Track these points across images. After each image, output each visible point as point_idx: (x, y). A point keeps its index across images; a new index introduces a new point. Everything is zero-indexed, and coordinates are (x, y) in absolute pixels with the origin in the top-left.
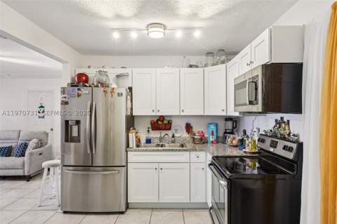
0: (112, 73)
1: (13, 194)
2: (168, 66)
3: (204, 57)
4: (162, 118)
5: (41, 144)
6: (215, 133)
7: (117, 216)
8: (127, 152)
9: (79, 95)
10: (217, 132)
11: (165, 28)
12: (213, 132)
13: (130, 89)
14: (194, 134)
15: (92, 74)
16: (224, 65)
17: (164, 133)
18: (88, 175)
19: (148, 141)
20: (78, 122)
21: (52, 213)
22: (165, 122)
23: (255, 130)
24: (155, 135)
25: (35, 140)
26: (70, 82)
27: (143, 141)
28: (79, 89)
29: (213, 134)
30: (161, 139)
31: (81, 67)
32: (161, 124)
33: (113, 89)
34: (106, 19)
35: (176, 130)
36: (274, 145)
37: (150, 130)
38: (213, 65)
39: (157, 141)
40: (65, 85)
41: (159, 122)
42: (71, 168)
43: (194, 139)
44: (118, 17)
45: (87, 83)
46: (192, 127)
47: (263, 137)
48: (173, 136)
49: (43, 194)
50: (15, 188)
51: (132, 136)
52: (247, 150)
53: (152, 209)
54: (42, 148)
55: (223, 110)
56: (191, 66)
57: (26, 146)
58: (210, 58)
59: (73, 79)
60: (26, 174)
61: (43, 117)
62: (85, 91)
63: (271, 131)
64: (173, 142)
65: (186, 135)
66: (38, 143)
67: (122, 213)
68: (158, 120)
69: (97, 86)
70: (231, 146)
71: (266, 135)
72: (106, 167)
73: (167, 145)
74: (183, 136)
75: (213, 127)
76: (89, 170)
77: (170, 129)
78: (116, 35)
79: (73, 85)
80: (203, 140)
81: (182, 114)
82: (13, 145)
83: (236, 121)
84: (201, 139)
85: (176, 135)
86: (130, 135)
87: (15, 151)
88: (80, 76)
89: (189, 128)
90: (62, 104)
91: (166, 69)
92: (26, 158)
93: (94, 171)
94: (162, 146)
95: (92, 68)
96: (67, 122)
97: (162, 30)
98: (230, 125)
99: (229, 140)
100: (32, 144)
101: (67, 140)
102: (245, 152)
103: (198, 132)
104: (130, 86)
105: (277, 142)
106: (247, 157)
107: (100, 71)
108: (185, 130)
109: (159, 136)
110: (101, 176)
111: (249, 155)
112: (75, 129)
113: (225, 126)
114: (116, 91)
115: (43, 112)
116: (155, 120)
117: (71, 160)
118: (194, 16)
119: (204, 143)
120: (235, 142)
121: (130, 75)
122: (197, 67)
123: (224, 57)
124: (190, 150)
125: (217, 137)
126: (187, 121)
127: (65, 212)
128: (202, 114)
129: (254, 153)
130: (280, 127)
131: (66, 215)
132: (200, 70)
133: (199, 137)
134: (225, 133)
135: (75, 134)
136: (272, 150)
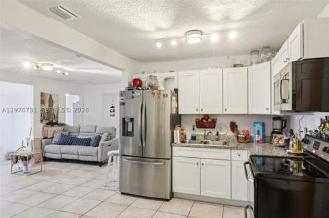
0: (160, 77)
1: (90, 175)
2: (212, 67)
3: (249, 55)
4: (206, 117)
5: (110, 137)
6: (261, 133)
7: (162, 202)
8: (172, 146)
9: (133, 97)
10: (264, 131)
11: (202, 33)
12: (258, 131)
13: (176, 90)
14: (238, 133)
15: (144, 78)
16: (269, 62)
17: (208, 130)
18: (143, 164)
19: (194, 138)
20: (132, 120)
21: (113, 193)
22: (210, 120)
23: (303, 130)
24: (200, 132)
25: (106, 134)
26: (127, 86)
27: (189, 138)
28: (133, 92)
29: (258, 134)
30: (205, 136)
31: (137, 73)
32: (206, 122)
33: (160, 91)
34: (149, 32)
35: (221, 129)
36: (317, 146)
37: (195, 127)
38: (258, 63)
39: (202, 139)
40: (124, 89)
41: (204, 121)
42: (130, 158)
43: (238, 137)
44: (159, 29)
45: (140, 86)
46: (237, 126)
47: (308, 138)
48: (217, 134)
49: (107, 177)
50: (91, 171)
51: (177, 132)
52: (291, 151)
53: (195, 201)
54: (111, 141)
55: (267, 109)
56: (235, 66)
57: (99, 138)
58: (255, 56)
59: (130, 84)
60: (99, 161)
61: (114, 115)
62: (137, 93)
63: (316, 131)
64: (218, 140)
65: (230, 134)
66: (108, 137)
67: (167, 200)
68: (202, 119)
69: (147, 89)
70: (277, 146)
71: (311, 136)
72: (157, 159)
73: (210, 142)
74: (228, 134)
75: (259, 127)
76: (143, 161)
77: (214, 127)
78: (159, 45)
79: (129, 89)
80: (248, 139)
81: (225, 113)
82: (92, 137)
83: (286, 121)
84: (246, 138)
85: (220, 133)
86: (175, 131)
87: (92, 143)
88: (135, 81)
89: (233, 126)
90: (120, 104)
91: (210, 70)
92: (99, 148)
93: (147, 161)
94: (205, 143)
95: (145, 73)
96: (124, 119)
97: (198, 36)
98: (278, 124)
99: (275, 140)
100: (103, 137)
101: (124, 134)
102: (289, 153)
103: (243, 131)
104: (176, 87)
105: (319, 144)
106: (291, 158)
107: (151, 76)
108: (229, 129)
109: (203, 134)
110: (153, 166)
111: (292, 156)
112: (130, 125)
113: (273, 125)
114: (162, 93)
115: (114, 111)
116: (200, 118)
117: (130, 151)
118: (227, 19)
119: (249, 142)
120: (281, 142)
121: (176, 78)
122: (242, 66)
123: (269, 54)
124: (231, 148)
125: (264, 136)
126: (232, 119)
127: (123, 193)
128: (246, 113)
129: (299, 155)
130: (324, 127)
131: (123, 196)
132: (244, 69)
133: (243, 136)
134: (273, 132)
135: (130, 129)
136: (314, 151)
